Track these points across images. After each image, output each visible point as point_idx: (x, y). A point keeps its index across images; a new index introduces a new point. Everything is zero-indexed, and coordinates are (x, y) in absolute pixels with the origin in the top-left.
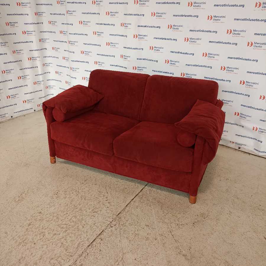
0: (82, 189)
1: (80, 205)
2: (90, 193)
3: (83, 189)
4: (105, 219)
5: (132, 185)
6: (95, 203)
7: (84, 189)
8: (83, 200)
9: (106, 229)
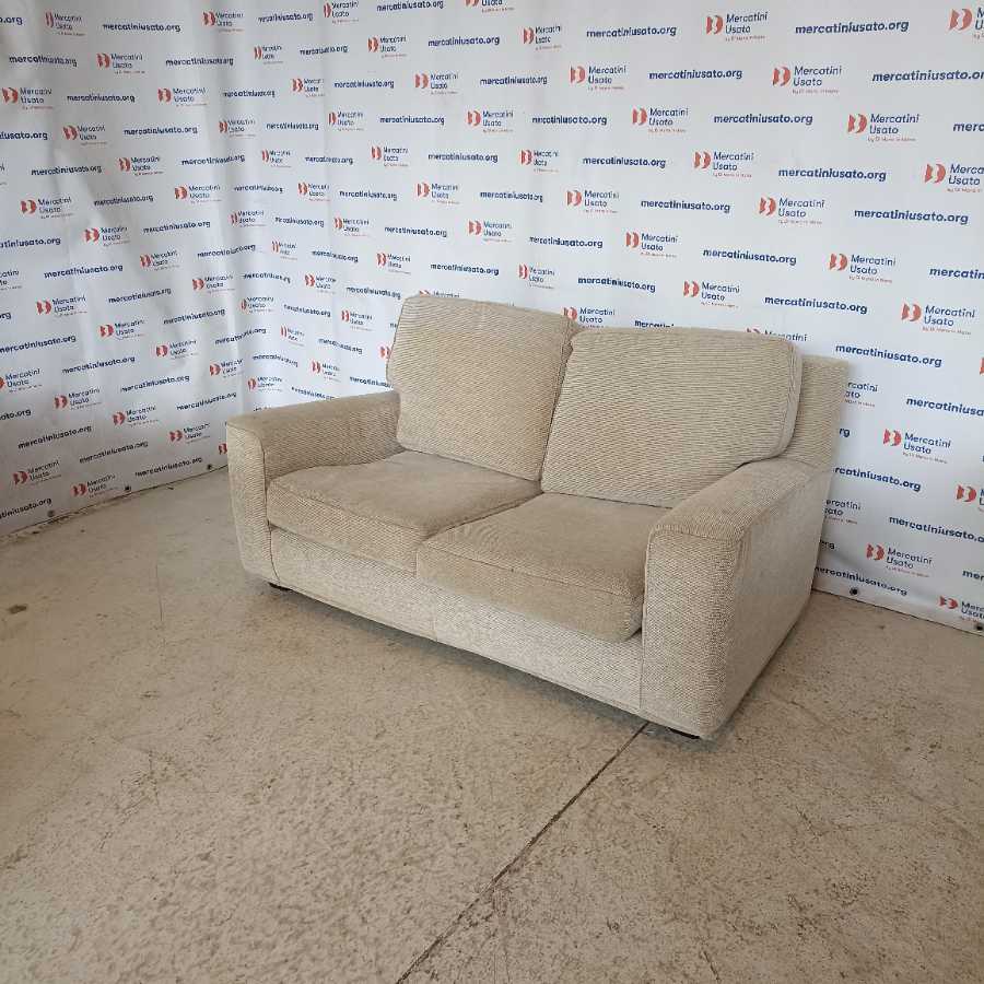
0: (363, 769)
1: (355, 832)
3: (368, 769)
4: (449, 892)
5: (554, 760)
6: (413, 824)
8: (368, 811)
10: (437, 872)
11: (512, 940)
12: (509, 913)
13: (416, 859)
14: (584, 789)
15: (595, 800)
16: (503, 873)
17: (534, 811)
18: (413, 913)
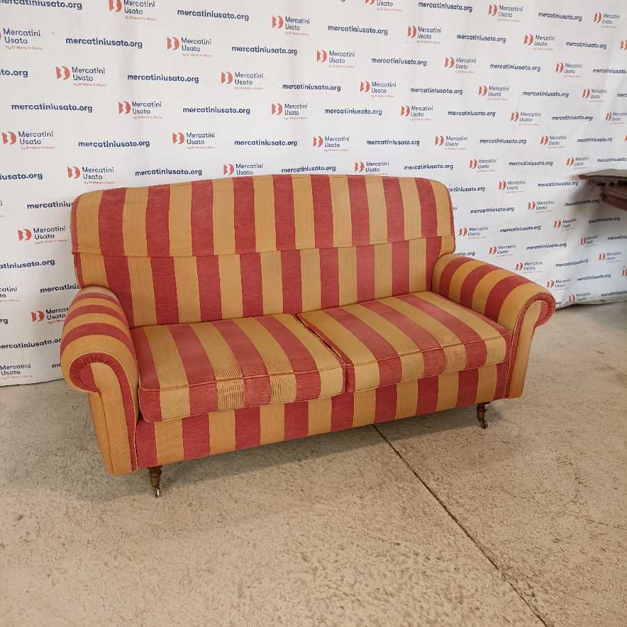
0: (339, 583)
1: (409, 615)
2: (371, 575)
3: (342, 580)
4: (498, 593)
5: (400, 495)
6: (421, 583)
7: (343, 577)
8: (391, 599)
9: (536, 609)
10: (476, 590)
11: (553, 585)
12: (529, 576)
13: (458, 595)
14: (435, 496)
15: (449, 497)
16: (492, 563)
17: (443, 524)
18: (509, 618)
